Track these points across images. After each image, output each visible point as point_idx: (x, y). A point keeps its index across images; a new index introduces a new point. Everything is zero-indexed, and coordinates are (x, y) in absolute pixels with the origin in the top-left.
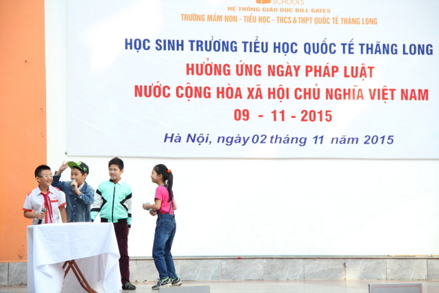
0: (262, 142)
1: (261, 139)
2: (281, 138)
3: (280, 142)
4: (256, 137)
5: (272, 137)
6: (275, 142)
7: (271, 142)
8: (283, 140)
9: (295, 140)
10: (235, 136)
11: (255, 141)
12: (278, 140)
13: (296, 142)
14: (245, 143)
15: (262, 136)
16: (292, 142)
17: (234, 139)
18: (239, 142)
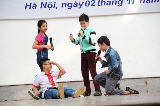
0: (92, 5)
1: (91, 3)
2: (105, 2)
3: (104, 5)
4: (88, 2)
5: (99, 2)
6: (101, 5)
7: (98, 5)
8: (106, 3)
9: (115, 2)
10: (73, 2)
11: (87, 5)
12: (103, 3)
13: (116, 4)
14: (81, 6)
15: (92, 1)
16: (113, 4)
17: (73, 4)
18: (77, 6)
